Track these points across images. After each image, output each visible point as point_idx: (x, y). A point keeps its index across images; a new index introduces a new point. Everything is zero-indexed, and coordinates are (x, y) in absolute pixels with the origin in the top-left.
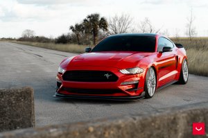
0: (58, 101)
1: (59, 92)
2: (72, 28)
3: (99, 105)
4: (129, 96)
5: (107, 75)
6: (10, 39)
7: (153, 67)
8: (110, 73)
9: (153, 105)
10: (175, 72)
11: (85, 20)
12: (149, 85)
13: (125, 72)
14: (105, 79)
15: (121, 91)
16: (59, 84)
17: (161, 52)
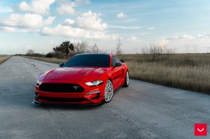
1: (36, 100)
2: (54, 49)
4: (93, 103)
5: (76, 87)
7: (110, 79)
8: (77, 85)
11: (62, 45)
13: (89, 84)
15: (86, 99)
17: (114, 67)
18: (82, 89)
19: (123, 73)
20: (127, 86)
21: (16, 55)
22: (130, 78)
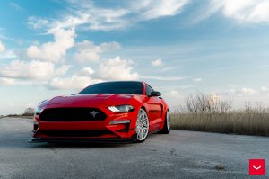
1: (34, 136)
5: (94, 113)
10: (159, 120)
13: (113, 109)
14: (91, 118)
17: (149, 97)
18: (103, 116)
19: (161, 114)
20: (167, 132)
21: (10, 116)
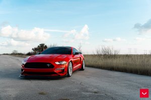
0: (21, 79)
1: (22, 74)
2: (33, 49)
3: (43, 81)
4: (60, 76)
5: (48, 65)
6: (7, 54)
7: (71, 61)
8: (50, 64)
9: (73, 80)
11: (39, 46)
12: (69, 70)
13: (57, 63)
14: (47, 67)
15: (55, 73)
16: (22, 70)
17: (74, 55)
18: (52, 66)
19: (80, 62)
20: (83, 70)
22: (86, 66)
